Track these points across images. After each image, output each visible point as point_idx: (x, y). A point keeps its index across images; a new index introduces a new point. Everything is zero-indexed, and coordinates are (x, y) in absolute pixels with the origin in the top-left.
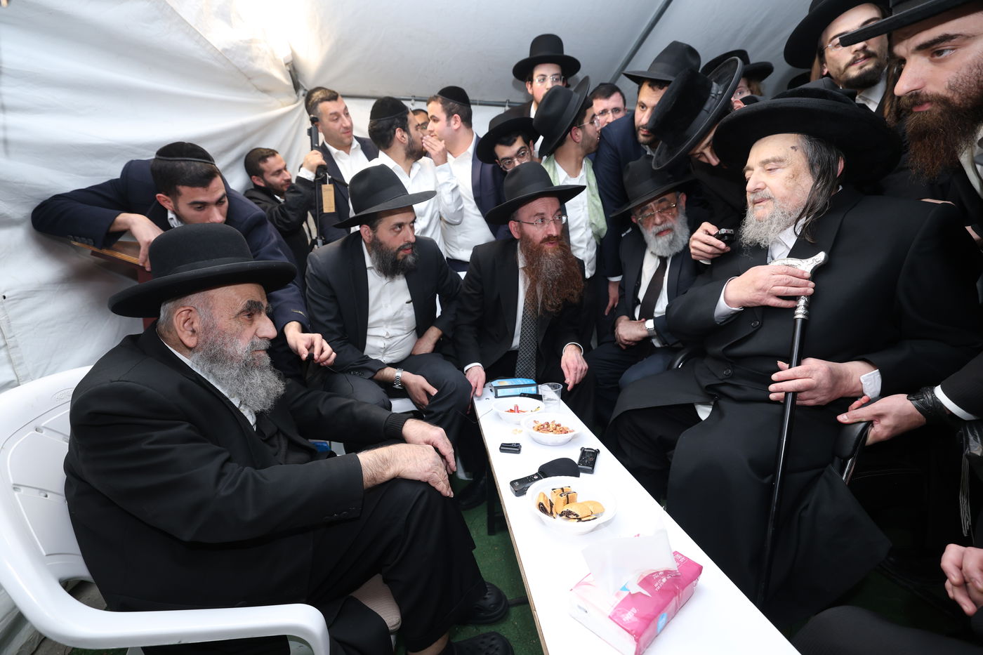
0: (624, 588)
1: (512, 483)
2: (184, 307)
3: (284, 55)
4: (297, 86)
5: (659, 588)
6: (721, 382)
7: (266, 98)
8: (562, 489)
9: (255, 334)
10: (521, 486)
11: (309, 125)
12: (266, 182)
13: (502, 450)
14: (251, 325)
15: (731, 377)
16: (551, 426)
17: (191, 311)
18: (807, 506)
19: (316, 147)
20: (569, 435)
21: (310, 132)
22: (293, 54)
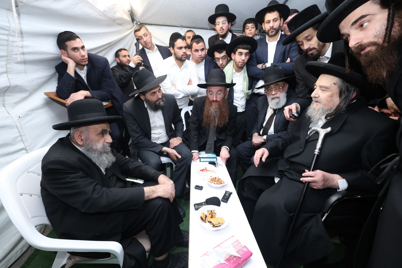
0: (219, 261)
1: (195, 205)
2: (78, 131)
3: (127, 8)
4: (133, 20)
5: (232, 262)
6: (285, 170)
7: (120, 28)
8: (211, 211)
9: (104, 141)
10: (198, 206)
11: (135, 41)
12: (120, 60)
13: (195, 188)
14: (103, 138)
15: (289, 169)
16: (217, 179)
17: (81, 132)
18: (306, 228)
19: (138, 51)
20: (222, 185)
21: (136, 44)
22: (131, 7)
